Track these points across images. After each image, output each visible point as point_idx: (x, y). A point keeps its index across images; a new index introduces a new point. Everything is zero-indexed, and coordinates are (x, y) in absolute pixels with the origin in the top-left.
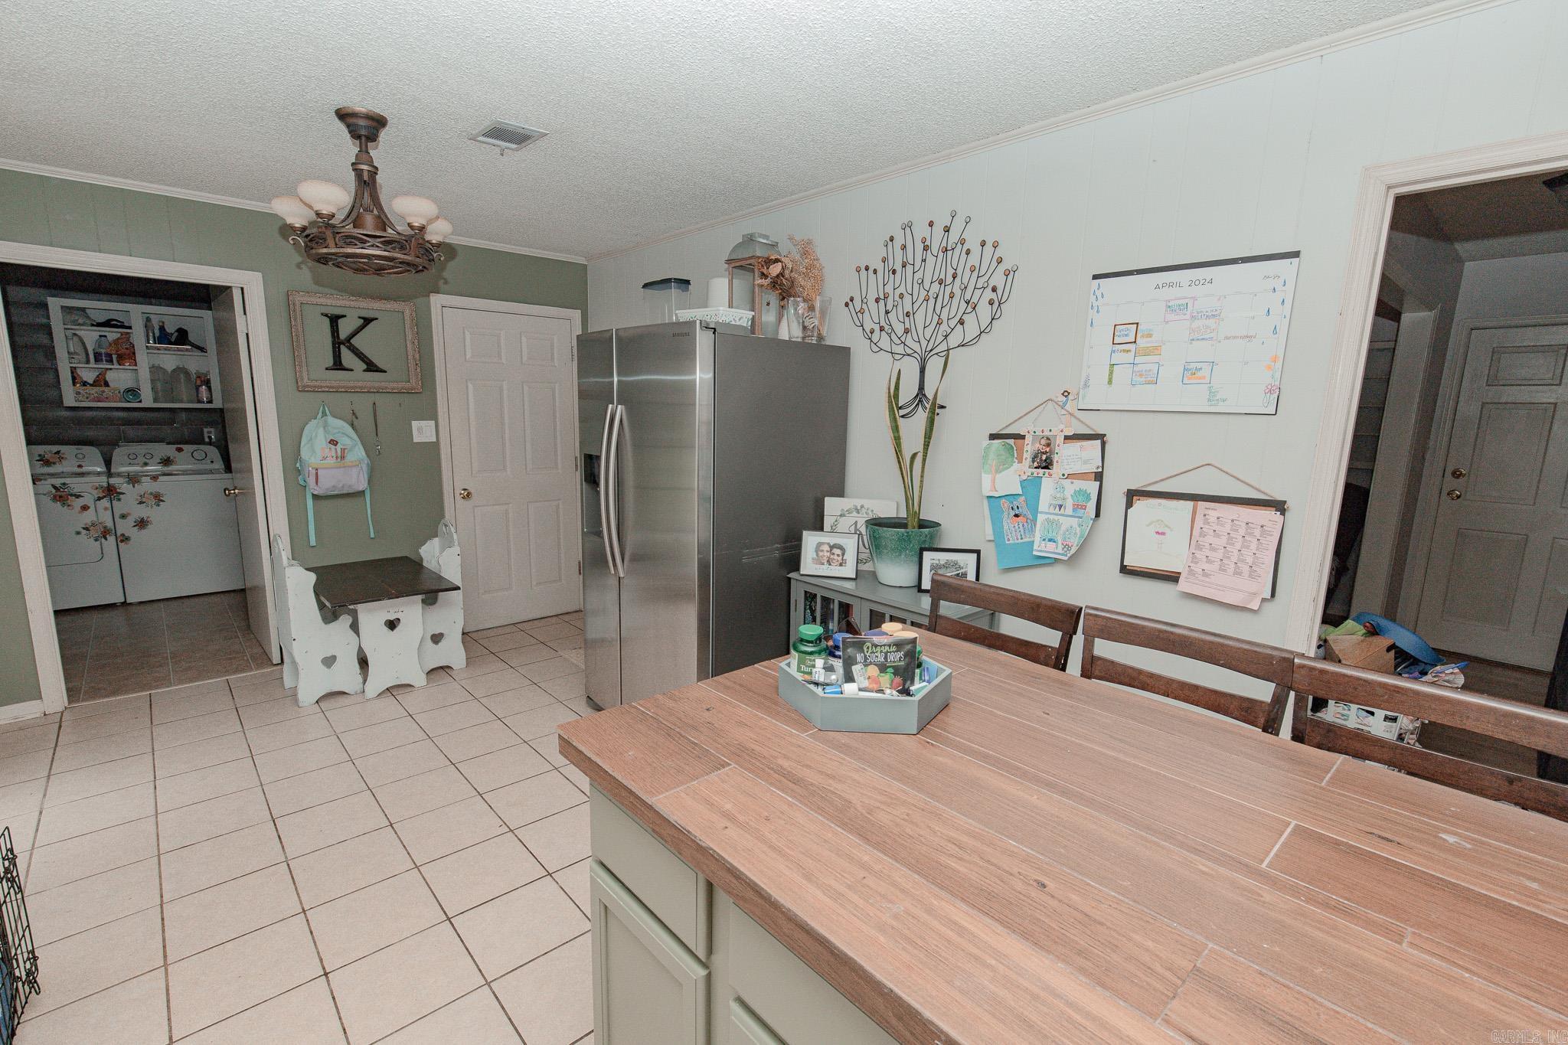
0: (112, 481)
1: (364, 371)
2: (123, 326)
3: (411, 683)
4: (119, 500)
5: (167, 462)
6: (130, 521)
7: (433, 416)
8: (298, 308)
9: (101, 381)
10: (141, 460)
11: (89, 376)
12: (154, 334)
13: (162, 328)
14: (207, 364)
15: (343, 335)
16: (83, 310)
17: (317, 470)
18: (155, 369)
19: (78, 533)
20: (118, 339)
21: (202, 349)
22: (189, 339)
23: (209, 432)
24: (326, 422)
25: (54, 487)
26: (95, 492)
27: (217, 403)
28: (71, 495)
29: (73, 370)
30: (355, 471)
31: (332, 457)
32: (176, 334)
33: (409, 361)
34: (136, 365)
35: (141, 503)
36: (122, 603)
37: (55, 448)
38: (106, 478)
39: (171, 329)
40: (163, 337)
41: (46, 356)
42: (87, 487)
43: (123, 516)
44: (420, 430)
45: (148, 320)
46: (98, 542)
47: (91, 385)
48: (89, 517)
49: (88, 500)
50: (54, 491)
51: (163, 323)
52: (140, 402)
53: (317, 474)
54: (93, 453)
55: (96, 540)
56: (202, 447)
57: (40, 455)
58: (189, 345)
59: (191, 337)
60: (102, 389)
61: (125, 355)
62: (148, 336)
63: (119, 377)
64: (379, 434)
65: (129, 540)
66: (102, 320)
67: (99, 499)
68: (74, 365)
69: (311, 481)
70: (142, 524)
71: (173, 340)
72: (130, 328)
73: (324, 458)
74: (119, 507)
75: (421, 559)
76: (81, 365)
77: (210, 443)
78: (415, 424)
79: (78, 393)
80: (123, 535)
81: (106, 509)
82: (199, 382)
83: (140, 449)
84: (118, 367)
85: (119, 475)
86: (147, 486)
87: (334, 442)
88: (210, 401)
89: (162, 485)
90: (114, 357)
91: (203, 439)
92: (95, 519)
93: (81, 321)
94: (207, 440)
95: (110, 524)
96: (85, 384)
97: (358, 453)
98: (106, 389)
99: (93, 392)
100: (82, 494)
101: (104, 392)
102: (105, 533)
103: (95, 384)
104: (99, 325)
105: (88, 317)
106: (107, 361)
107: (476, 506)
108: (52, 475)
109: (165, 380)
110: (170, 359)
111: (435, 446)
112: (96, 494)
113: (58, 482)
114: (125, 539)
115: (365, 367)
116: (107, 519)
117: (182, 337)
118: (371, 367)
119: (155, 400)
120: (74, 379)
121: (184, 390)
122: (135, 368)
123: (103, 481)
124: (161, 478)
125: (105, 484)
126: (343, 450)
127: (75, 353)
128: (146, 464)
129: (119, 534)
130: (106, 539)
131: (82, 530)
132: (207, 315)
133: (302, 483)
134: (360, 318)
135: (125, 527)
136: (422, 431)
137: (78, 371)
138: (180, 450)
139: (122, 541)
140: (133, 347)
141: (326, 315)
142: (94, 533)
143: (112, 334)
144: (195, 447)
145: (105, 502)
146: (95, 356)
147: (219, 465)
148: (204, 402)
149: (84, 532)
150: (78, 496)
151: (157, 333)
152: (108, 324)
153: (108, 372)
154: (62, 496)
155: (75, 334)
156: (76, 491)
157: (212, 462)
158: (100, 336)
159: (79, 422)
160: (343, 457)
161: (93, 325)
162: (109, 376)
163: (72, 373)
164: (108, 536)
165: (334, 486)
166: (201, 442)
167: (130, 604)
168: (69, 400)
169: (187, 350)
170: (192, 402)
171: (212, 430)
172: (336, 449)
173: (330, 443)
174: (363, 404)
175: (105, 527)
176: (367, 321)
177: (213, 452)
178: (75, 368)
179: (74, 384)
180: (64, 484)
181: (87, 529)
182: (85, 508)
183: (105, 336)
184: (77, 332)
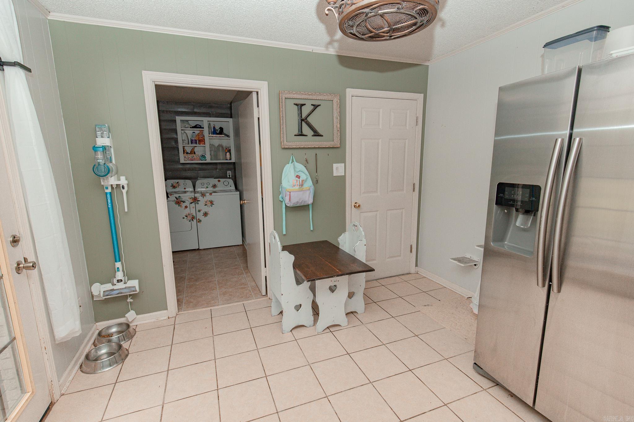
0: (197, 195)
1: (313, 136)
2: (201, 127)
3: (341, 325)
4: (198, 204)
5: (214, 186)
6: (202, 213)
7: (343, 161)
8: (284, 100)
9: (193, 152)
10: (206, 185)
11: (188, 150)
12: (211, 130)
13: (214, 128)
14: (230, 142)
15: (303, 117)
16: (187, 121)
17: (290, 192)
18: (211, 146)
19: (184, 218)
20: (199, 133)
21: (228, 136)
22: (224, 132)
23: (229, 173)
24: (294, 165)
25: (176, 198)
26: (190, 200)
27: (233, 160)
28: (182, 201)
29: (184, 147)
30: (308, 192)
31: (298, 185)
32: (219, 129)
33: (334, 129)
34: (205, 144)
35: (206, 205)
36: (198, 249)
37: (177, 181)
38: (193, 194)
39: (217, 128)
40: (215, 132)
41: (175, 142)
42: (187, 197)
43: (199, 211)
44: (337, 168)
45: (209, 124)
46: (190, 222)
47: (189, 154)
48: (187, 211)
49: (187, 204)
50: (176, 200)
51: (214, 125)
52: (206, 160)
53: (290, 194)
54: (189, 182)
55: (190, 221)
56: (227, 180)
57: (172, 184)
58: (223, 134)
59: (225, 131)
60: (193, 155)
61: (201, 140)
62: (209, 131)
63: (199, 150)
64: (317, 171)
65: (201, 221)
66: (194, 125)
67: (191, 203)
68: (184, 145)
69: (287, 199)
70: (206, 214)
71: (218, 132)
72: (203, 128)
73: (294, 186)
74: (199, 207)
75: (339, 244)
76: (186, 145)
77: (229, 178)
78: (335, 165)
79: (185, 157)
80: (199, 219)
81: (193, 208)
82: (226, 151)
83: (205, 181)
84: (198, 145)
85: (198, 192)
86: (208, 197)
87: (298, 177)
88: (230, 159)
89: (214, 197)
90: (197, 141)
91: (227, 177)
92: (190, 212)
93: (187, 126)
94: (228, 176)
95: (194, 215)
96: (187, 153)
97: (309, 184)
98: (194, 155)
99: (190, 156)
100: (185, 201)
101: (193, 156)
102: (193, 218)
103: (191, 153)
104: (193, 127)
105: (189, 124)
106: (195, 143)
107: (361, 213)
108: (176, 192)
109: (215, 150)
110: (217, 140)
111: (343, 179)
112: (191, 201)
113: (177, 196)
114: (200, 221)
115: (313, 133)
116: (193, 212)
117: (221, 131)
118: (316, 134)
119: (211, 160)
120: (184, 151)
121: (221, 154)
122: (204, 145)
123: (192, 195)
124: (213, 194)
125: (193, 197)
126: (303, 181)
127: (185, 140)
128: (207, 187)
129: (197, 219)
130: (193, 221)
131: (185, 217)
132: (230, 120)
133: (281, 199)
134: (312, 105)
135: (200, 216)
136: (338, 169)
137: (185, 147)
138: (219, 181)
139: (198, 222)
140: (204, 136)
141: (296, 105)
142: (189, 218)
143: (197, 131)
144: (224, 180)
145: (193, 205)
146: (191, 141)
147: (233, 187)
148: (227, 160)
149: (186, 217)
150: (184, 202)
151: (212, 130)
152: (195, 127)
153: (196, 148)
154: (179, 202)
155: (185, 132)
156: (183, 200)
157: (231, 186)
158: (193, 132)
159: (185, 170)
160: (302, 185)
161: (191, 128)
162: (196, 150)
163: (183, 149)
164: (194, 219)
165: (297, 202)
166: (226, 177)
167: (201, 249)
168: (182, 161)
169: (223, 137)
170: (223, 160)
171: (230, 172)
172: (299, 180)
173: (296, 177)
174: (310, 154)
175: (193, 216)
176: (316, 107)
177: (231, 182)
178: (184, 146)
179: (184, 154)
180: (179, 197)
181: (186, 216)
182: (186, 207)
183: (195, 132)
184: (185, 131)
